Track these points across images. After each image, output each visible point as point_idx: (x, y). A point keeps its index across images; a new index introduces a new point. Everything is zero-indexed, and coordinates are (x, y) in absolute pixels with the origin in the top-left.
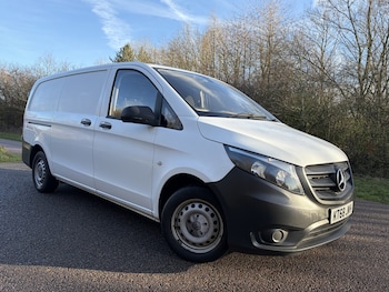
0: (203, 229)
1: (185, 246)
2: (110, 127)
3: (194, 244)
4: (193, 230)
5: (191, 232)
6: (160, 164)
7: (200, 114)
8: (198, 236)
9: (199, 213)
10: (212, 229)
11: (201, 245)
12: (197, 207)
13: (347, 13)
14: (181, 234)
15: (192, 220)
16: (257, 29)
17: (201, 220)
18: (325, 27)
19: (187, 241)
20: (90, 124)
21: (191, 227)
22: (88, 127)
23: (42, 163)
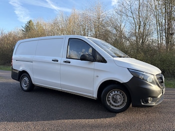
0: (119, 100)
1: (112, 107)
2: (69, 62)
3: (115, 106)
4: (115, 101)
5: (114, 102)
6: (97, 76)
7: (113, 57)
8: (117, 103)
9: (117, 94)
10: (122, 100)
11: (118, 106)
12: (116, 92)
13: (130, 10)
14: (110, 103)
15: (115, 97)
16: (93, 15)
17: (118, 97)
18: (121, 15)
19: (113, 105)
20: (57, 61)
21: (114, 100)
22: (56, 62)
23: (26, 79)
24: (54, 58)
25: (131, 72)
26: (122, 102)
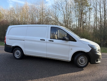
2: (53, 41)
3: (82, 64)
6: (71, 49)
12: (82, 57)
14: (79, 63)
17: (83, 59)
21: (81, 61)
22: (44, 41)
23: (18, 51)
24: (42, 38)
25: (91, 47)
26: (85, 62)
